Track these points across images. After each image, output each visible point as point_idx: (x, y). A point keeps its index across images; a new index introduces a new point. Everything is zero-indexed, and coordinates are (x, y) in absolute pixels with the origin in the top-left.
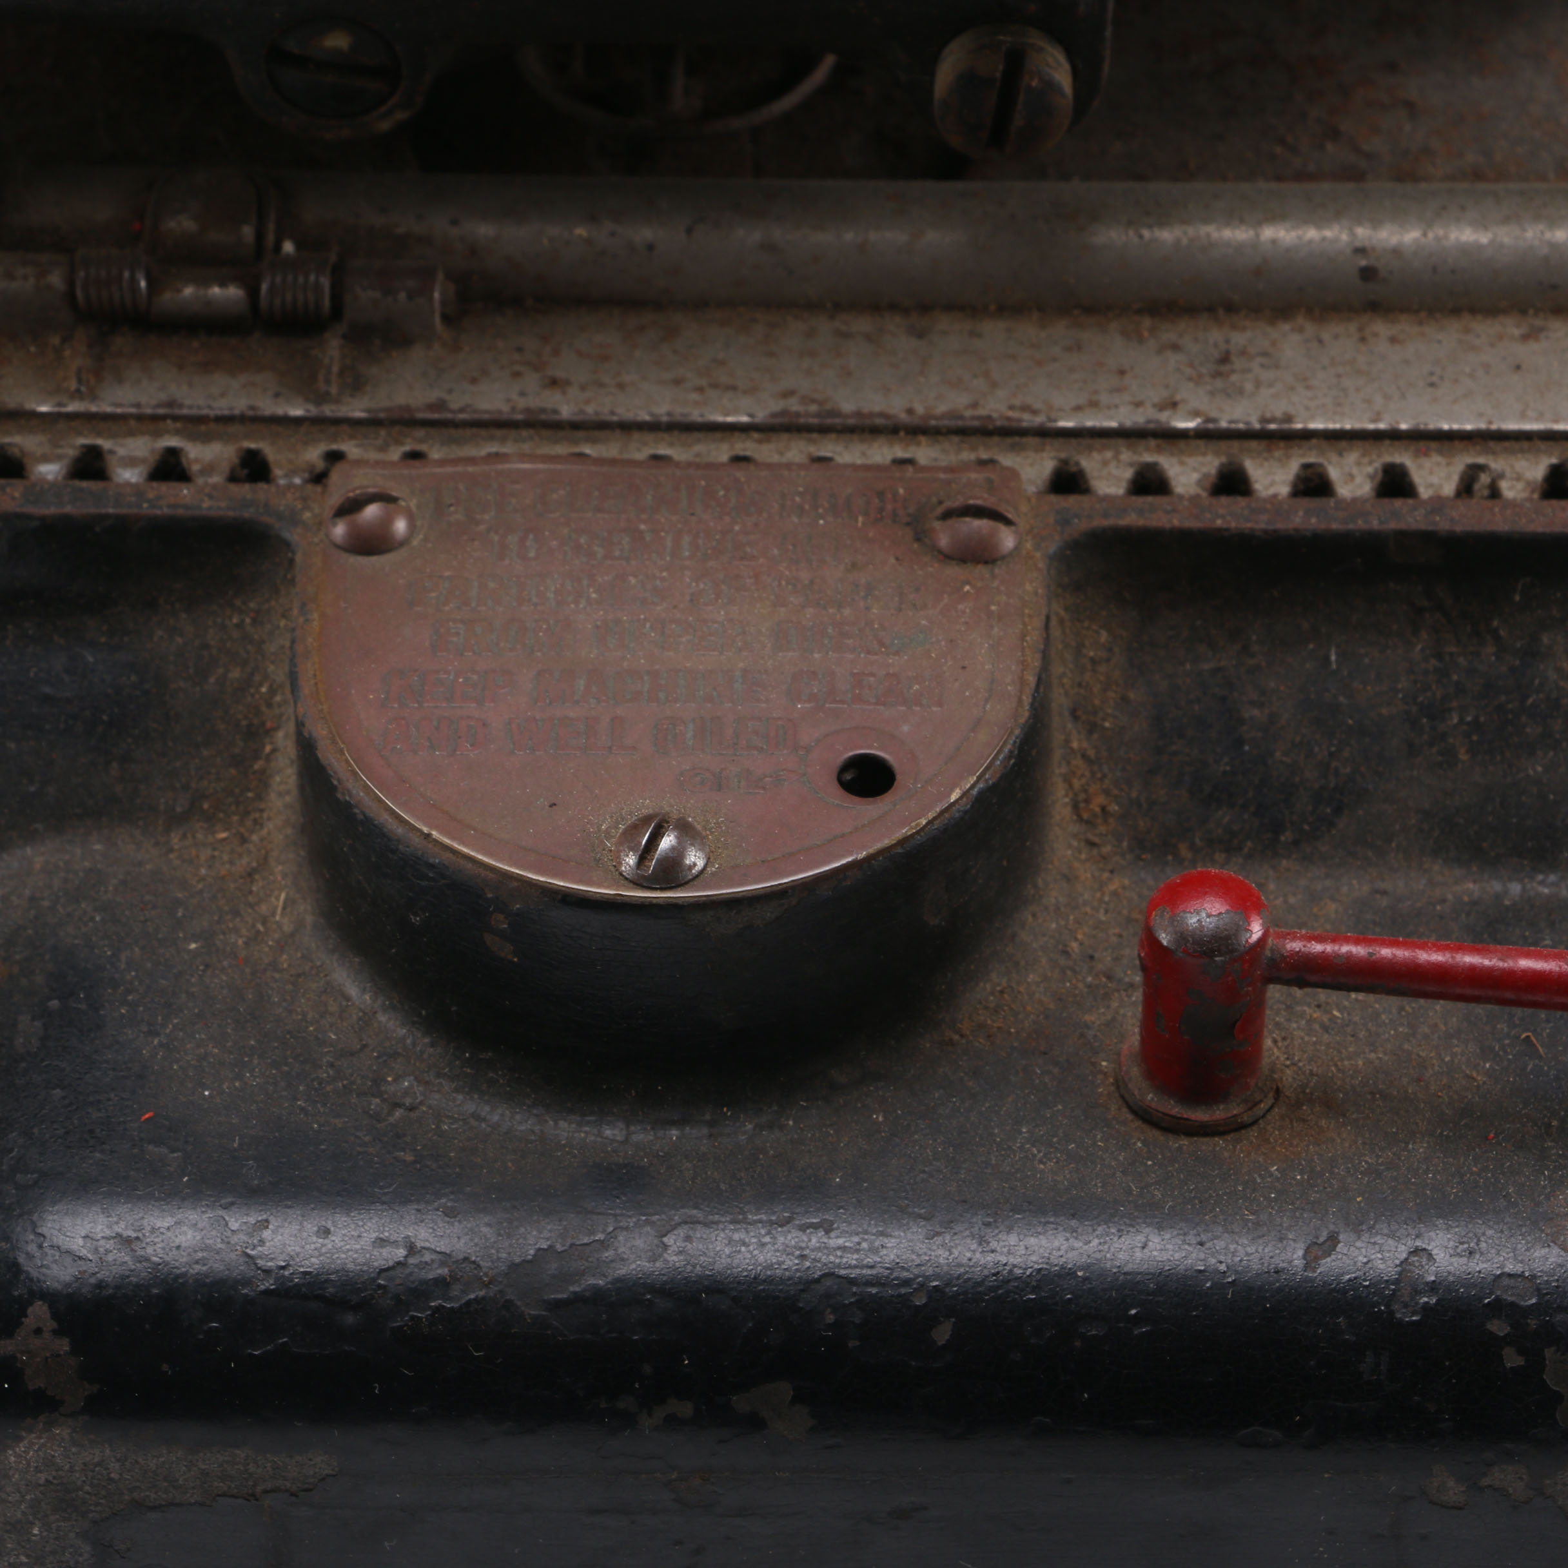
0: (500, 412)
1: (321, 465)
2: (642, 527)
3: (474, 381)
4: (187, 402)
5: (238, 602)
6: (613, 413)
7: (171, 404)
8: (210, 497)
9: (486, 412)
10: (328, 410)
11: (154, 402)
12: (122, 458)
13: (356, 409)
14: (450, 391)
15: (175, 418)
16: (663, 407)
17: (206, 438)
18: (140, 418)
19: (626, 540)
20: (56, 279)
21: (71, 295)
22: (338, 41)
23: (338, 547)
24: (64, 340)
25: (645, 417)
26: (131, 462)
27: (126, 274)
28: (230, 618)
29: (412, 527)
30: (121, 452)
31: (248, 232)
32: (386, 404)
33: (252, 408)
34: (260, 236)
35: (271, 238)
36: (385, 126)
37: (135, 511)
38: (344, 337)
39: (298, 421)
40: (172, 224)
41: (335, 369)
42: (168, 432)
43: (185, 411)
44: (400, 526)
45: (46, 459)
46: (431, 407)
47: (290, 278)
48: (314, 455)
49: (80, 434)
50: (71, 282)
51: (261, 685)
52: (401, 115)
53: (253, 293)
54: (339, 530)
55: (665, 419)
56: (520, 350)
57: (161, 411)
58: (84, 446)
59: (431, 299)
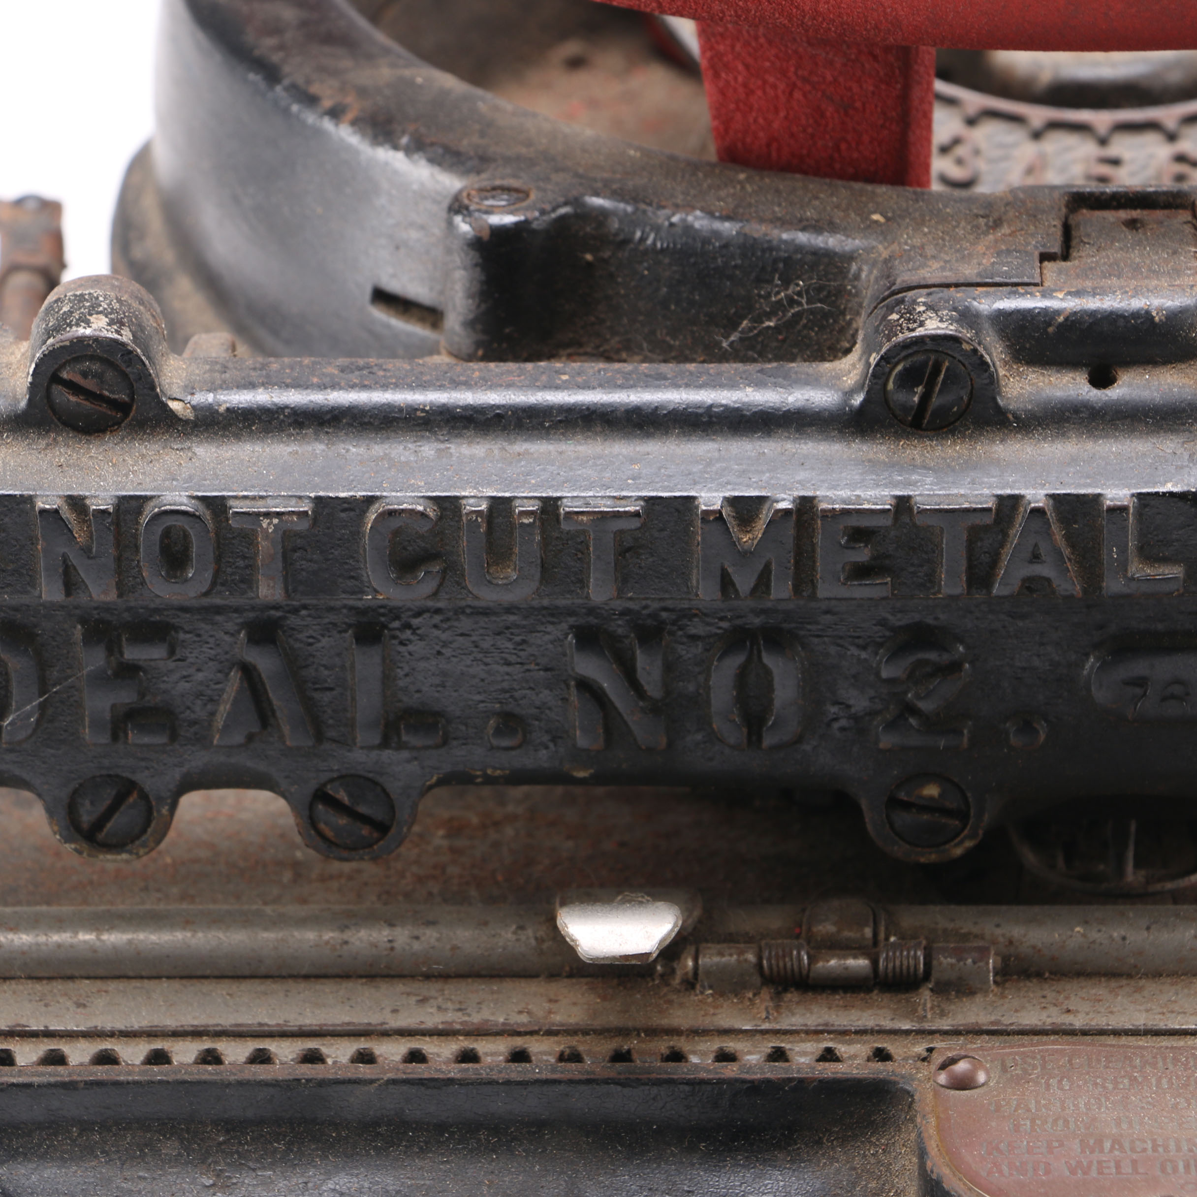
0: (1036, 1025)
1: (925, 1054)
2: (1136, 1074)
3: (1016, 1011)
4: (836, 1023)
5: (873, 1139)
6: (1109, 1025)
7: (826, 1025)
8: (857, 1069)
9: (1027, 1025)
10: (927, 1026)
11: (815, 1023)
12: (798, 1052)
13: (945, 1024)
14: (1003, 1016)
15: (829, 1032)
16: (1140, 1020)
17: (850, 1043)
18: (807, 1032)
19: (1126, 1081)
20: (751, 957)
21: (760, 965)
22: (932, 791)
23: (942, 1086)
24: (755, 995)
25: (1128, 1026)
26: (804, 1054)
27: (795, 953)
28: (869, 1150)
29: (989, 1078)
30: (797, 1049)
31: (868, 932)
32: (963, 1022)
33: (877, 1025)
34: (875, 934)
35: (882, 935)
36: (958, 851)
37: (810, 1075)
38: (932, 990)
39: (907, 1033)
40: (820, 928)
41: (929, 1005)
42: (826, 1040)
43: (835, 1028)
44: (981, 1077)
45: (750, 1053)
46: (992, 1023)
47: (898, 954)
48: (920, 1049)
49: (770, 1041)
50: (760, 959)
51: (890, 1191)
52: (969, 844)
53: (875, 962)
54: (942, 1078)
55: (1142, 1028)
56: (1044, 997)
57: (820, 1028)
58: (773, 1047)
59: (988, 963)
